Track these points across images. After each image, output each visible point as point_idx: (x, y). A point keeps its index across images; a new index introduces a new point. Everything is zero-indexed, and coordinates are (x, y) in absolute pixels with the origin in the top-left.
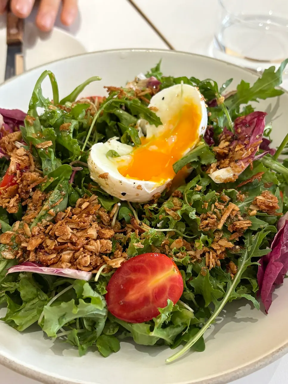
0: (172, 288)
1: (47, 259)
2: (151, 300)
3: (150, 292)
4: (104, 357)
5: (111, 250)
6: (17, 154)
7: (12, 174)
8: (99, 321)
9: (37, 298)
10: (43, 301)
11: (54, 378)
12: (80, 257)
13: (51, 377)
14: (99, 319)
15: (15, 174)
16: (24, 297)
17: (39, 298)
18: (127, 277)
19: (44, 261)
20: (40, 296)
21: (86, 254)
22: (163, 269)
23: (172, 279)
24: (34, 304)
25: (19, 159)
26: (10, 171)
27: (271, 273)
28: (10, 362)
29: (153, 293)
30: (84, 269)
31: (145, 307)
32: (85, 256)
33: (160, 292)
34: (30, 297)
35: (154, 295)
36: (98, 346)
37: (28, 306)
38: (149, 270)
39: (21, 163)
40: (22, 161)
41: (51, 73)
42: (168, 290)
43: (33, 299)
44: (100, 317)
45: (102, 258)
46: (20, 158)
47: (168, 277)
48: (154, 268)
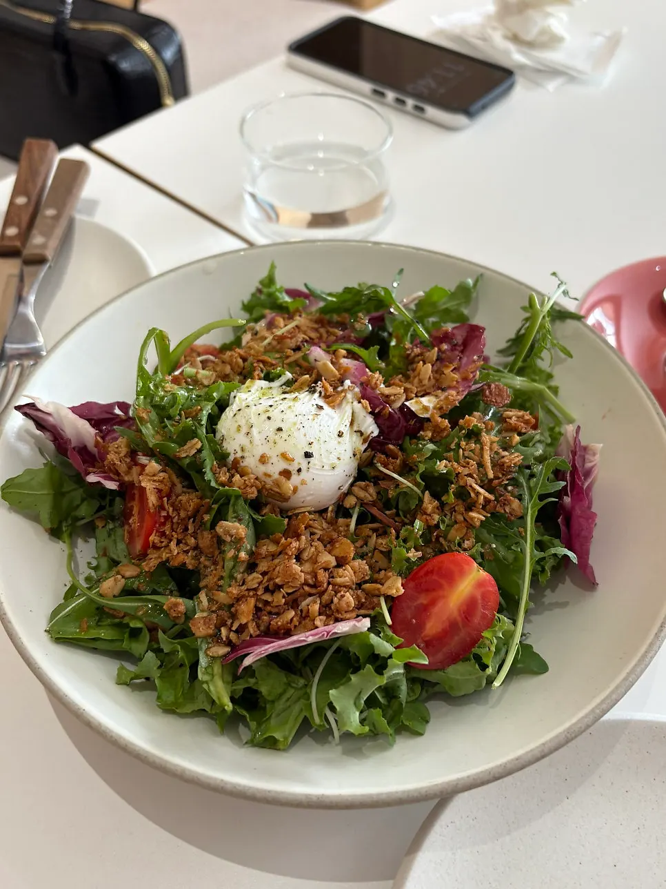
0: (484, 596)
1: (285, 622)
2: (460, 625)
3: (456, 614)
4: (421, 734)
5: (369, 573)
6: (147, 475)
7: (155, 509)
8: (399, 684)
9: (290, 688)
10: (301, 688)
11: (397, 792)
12: (336, 600)
13: (391, 793)
14: (397, 680)
15: (162, 507)
16: (269, 695)
17: (293, 687)
18: (415, 604)
19: (282, 627)
20: (294, 682)
21: (342, 593)
22: (462, 573)
23: (480, 584)
24: (288, 699)
25: (154, 481)
26: (151, 505)
27: (582, 530)
28: (318, 798)
29: (460, 615)
30: (348, 616)
31: (456, 638)
32: (343, 596)
33: (469, 608)
34: (280, 690)
35: (463, 616)
36: (407, 723)
37: (280, 705)
38: (443, 582)
39: (161, 487)
40: (161, 482)
41: (160, 331)
42: (480, 601)
43: (285, 691)
44: (398, 678)
45: (363, 590)
46: (155, 478)
47: (473, 582)
48: (450, 578)
